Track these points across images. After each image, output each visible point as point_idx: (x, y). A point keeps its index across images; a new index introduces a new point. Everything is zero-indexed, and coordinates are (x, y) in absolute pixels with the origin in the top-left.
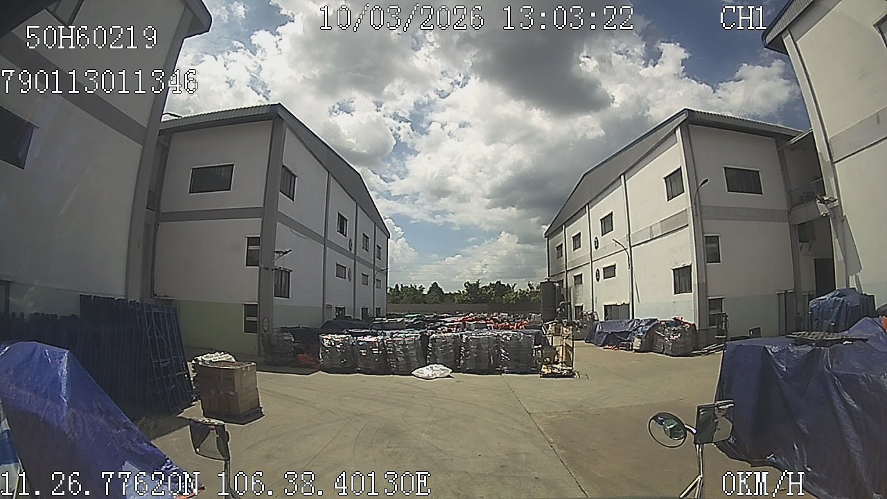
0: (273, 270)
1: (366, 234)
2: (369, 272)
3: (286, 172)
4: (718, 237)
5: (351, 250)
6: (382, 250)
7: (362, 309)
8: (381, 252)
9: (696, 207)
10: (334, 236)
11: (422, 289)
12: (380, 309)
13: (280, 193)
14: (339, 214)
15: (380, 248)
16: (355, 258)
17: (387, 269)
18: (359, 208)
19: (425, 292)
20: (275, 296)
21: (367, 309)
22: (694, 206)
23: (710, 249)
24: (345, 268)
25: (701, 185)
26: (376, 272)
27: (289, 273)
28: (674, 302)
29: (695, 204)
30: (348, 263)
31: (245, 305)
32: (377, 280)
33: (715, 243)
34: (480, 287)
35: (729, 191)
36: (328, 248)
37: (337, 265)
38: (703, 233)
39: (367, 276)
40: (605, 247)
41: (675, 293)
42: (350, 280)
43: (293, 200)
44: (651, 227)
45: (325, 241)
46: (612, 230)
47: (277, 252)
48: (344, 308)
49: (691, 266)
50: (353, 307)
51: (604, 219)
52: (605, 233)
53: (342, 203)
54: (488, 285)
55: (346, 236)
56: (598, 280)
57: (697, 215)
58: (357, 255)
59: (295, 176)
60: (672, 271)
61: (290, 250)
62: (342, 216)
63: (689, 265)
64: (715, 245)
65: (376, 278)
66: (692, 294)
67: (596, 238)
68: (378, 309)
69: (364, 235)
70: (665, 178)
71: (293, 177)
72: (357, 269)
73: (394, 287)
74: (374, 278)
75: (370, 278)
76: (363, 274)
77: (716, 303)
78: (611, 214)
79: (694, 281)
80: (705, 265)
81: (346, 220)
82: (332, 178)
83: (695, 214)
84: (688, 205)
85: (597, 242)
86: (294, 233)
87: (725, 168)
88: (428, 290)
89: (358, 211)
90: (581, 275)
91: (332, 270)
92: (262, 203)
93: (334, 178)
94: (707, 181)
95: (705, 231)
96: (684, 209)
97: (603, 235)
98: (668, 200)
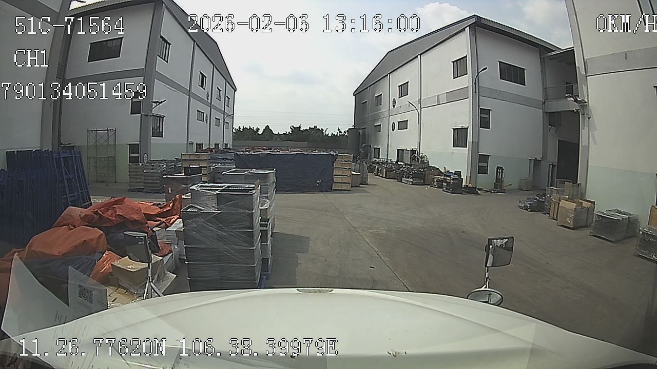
0: (151, 116)
1: (219, 88)
2: (221, 116)
3: (163, 42)
4: (489, 110)
5: (208, 99)
6: (230, 100)
7: (215, 144)
8: (229, 102)
9: (475, 86)
10: (197, 89)
11: (258, 129)
12: (227, 144)
13: (158, 57)
14: (201, 73)
15: (229, 98)
16: (211, 105)
17: (233, 114)
18: (215, 68)
19: (260, 132)
20: (152, 136)
21: (218, 144)
22: (474, 85)
23: (483, 119)
24: (204, 113)
25: (482, 71)
26: (225, 116)
27: (163, 118)
28: (452, 153)
29: (475, 84)
30: (205, 109)
31: (130, 144)
32: (226, 122)
33: (487, 114)
34: (302, 129)
35: (501, 79)
36: (191, 98)
37: (198, 111)
38: (479, 106)
39: (219, 120)
40: (401, 107)
41: (453, 147)
42: (207, 122)
43: (167, 62)
44: (439, 96)
45: (189, 93)
46: (407, 94)
47: (155, 102)
48: (203, 144)
49: (467, 128)
50: (208, 143)
51: (401, 85)
52: (402, 97)
53: (203, 65)
54: (308, 128)
55: (205, 89)
56: (393, 130)
57: (476, 92)
58: (213, 103)
59: (170, 44)
60: (453, 130)
61: (165, 100)
62: (202, 74)
63: (467, 127)
64: (486, 116)
65: (225, 121)
66: (467, 148)
67: (394, 99)
68: (226, 145)
69: (218, 88)
70: (453, 62)
71: (168, 45)
72: (212, 114)
73: (237, 128)
74: (224, 120)
75: (221, 122)
76: (216, 118)
77: (484, 158)
78: (408, 82)
79: (470, 139)
80: (479, 129)
81: (206, 77)
82: (196, 47)
83: (474, 91)
84: (469, 83)
85: (394, 102)
86: (167, 87)
87: (499, 62)
88: (263, 131)
89: (214, 72)
90: (380, 125)
91: (194, 115)
92: (144, 64)
93: (198, 46)
94: (486, 68)
95: (480, 105)
96: (467, 86)
97: (399, 98)
98: (454, 78)
